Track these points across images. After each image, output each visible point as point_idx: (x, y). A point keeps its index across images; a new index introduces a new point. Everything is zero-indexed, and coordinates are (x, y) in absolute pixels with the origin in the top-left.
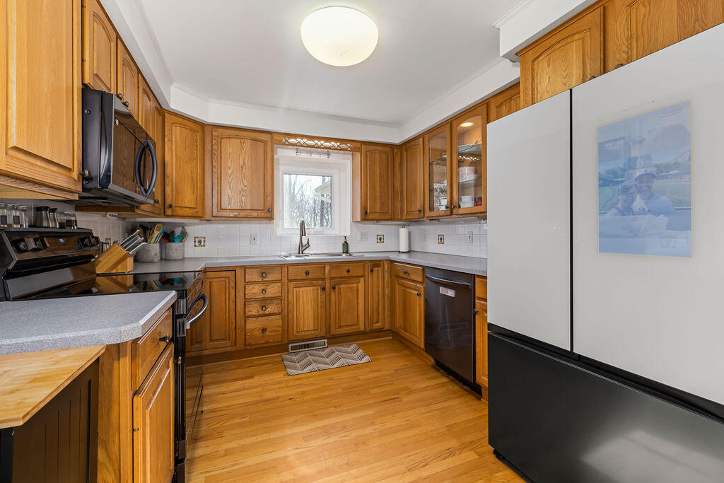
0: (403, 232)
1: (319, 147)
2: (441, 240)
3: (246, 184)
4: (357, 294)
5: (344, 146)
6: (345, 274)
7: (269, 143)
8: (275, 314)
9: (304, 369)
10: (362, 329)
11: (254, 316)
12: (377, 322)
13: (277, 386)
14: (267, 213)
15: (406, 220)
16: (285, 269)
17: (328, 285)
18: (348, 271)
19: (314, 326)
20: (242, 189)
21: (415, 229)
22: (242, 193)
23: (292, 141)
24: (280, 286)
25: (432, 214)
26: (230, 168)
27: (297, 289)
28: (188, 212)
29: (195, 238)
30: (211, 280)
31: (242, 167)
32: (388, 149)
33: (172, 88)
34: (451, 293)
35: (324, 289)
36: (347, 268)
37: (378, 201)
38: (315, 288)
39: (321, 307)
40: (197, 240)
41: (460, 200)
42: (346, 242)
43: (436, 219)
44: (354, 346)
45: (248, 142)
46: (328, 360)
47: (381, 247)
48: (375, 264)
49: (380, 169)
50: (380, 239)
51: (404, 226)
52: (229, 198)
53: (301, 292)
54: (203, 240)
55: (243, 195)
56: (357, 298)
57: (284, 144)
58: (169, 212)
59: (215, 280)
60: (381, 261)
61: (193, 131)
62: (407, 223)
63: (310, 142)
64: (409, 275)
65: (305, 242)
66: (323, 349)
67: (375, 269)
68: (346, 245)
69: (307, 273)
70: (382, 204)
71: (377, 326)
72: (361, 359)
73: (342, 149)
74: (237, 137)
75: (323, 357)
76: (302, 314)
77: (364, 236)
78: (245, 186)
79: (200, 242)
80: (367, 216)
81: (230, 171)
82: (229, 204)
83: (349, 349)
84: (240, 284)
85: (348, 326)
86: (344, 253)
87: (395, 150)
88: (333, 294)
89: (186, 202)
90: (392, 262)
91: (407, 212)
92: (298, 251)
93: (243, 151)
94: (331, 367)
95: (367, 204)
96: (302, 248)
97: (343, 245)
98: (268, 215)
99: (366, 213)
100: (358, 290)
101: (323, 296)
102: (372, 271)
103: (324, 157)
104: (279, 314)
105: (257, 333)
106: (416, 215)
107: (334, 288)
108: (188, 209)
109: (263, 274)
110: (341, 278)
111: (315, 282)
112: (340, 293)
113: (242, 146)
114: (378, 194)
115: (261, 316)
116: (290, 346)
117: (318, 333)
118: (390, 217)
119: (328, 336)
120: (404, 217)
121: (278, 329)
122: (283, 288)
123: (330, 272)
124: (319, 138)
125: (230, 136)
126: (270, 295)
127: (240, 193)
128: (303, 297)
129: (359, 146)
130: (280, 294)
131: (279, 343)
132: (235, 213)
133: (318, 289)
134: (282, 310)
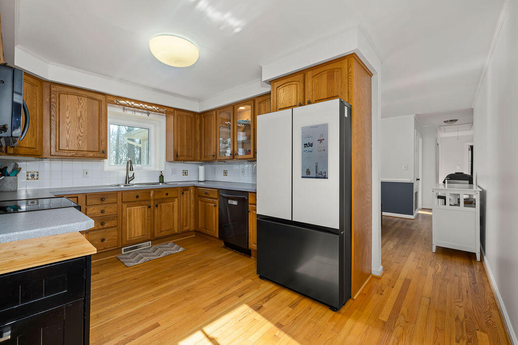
0: (202, 168)
1: (144, 109)
2: (225, 173)
3: (82, 131)
4: (173, 209)
5: (161, 110)
6: (165, 196)
7: (104, 101)
8: (112, 227)
9: (138, 261)
10: (176, 231)
11: (94, 230)
12: (186, 226)
13: (121, 274)
14: (101, 154)
15: (203, 161)
16: (119, 195)
17: (152, 204)
18: (167, 194)
19: (142, 233)
20: (79, 135)
21: (209, 166)
22: (79, 138)
23: (123, 102)
24: (116, 206)
25: (221, 158)
26: (68, 118)
27: (130, 208)
28: (28, 151)
29: (27, 172)
31: (79, 118)
32: (192, 115)
34: (235, 203)
35: (149, 207)
36: (166, 192)
37: (185, 148)
38: (143, 206)
39: (148, 219)
40: (30, 174)
42: (161, 175)
43: (224, 161)
44: (170, 243)
45: (85, 100)
46: (154, 254)
47: (185, 178)
48: (185, 189)
49: (187, 127)
50: (185, 173)
51: (202, 165)
52: (67, 141)
53: (132, 210)
54: (36, 174)
55: (80, 140)
56: (173, 212)
57: (116, 104)
58: (11, 151)
60: (189, 187)
61: (33, 85)
62: (203, 163)
63: (137, 105)
64: (208, 194)
66: (149, 249)
67: (185, 192)
68: (162, 177)
69: (137, 197)
70: (188, 150)
71: (186, 229)
73: (160, 112)
75: (150, 253)
76: (133, 227)
77: (174, 172)
78: (82, 133)
79: (33, 176)
81: (68, 121)
82: (67, 146)
85: (167, 231)
86: (160, 182)
87: (197, 116)
88: (156, 210)
89: (27, 142)
90: (196, 187)
91: (204, 156)
93: (80, 106)
94: (158, 257)
95: (178, 150)
97: (160, 177)
98: (103, 155)
99: (177, 156)
100: (173, 207)
101: (149, 212)
102: (183, 193)
103: (146, 115)
104: (115, 227)
106: (211, 158)
107: (157, 206)
108: (27, 149)
109: (102, 200)
110: (162, 199)
111: (143, 203)
112: (161, 209)
113: (79, 102)
114: (185, 143)
115: (99, 229)
116: (123, 249)
117: (144, 238)
118: (193, 159)
119: (153, 239)
120: (203, 159)
121: (114, 238)
122: (118, 208)
123: (154, 195)
124: (144, 103)
125: (67, 94)
126: (108, 214)
127: (78, 137)
128: (134, 213)
129: (172, 110)
130: (116, 213)
131: (115, 248)
132: (73, 153)
133: (145, 207)
134: (118, 224)
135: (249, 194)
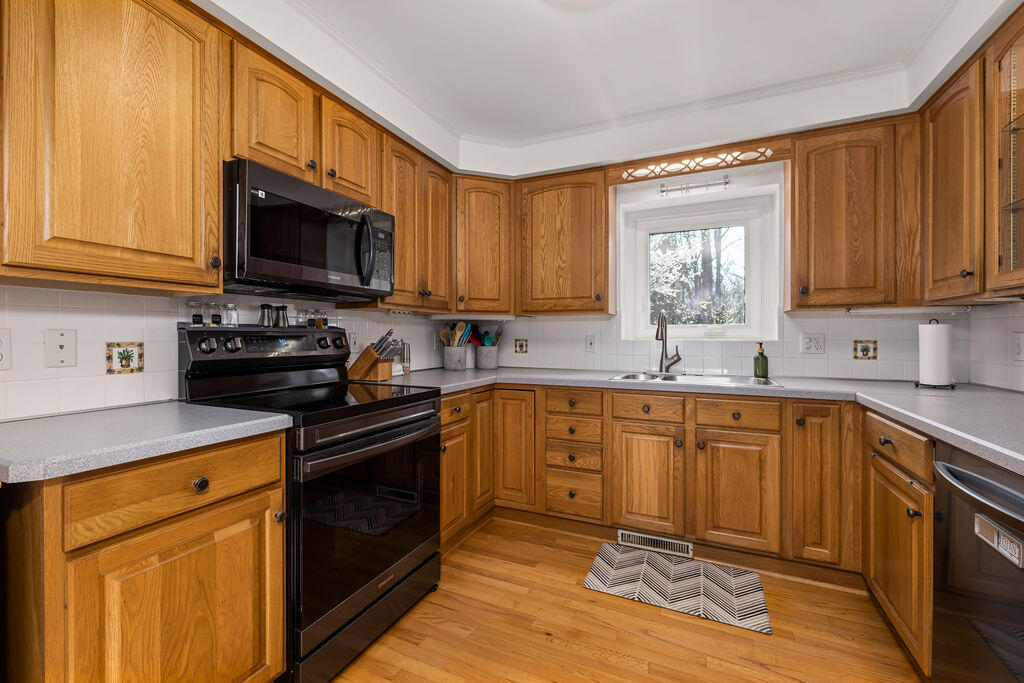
1: (693, 172)
3: (564, 259)
4: (761, 468)
6: (730, 421)
8: (592, 471)
9: (615, 585)
10: (774, 547)
11: (560, 467)
13: (552, 598)
14: (596, 303)
15: (934, 303)
16: (607, 397)
17: (690, 440)
18: (736, 416)
19: (660, 508)
20: (559, 267)
22: (559, 272)
23: (641, 172)
24: (600, 425)
26: (543, 237)
27: (629, 436)
28: (488, 306)
29: (516, 340)
30: (505, 401)
31: (559, 233)
33: (461, 142)
35: (680, 444)
36: (734, 408)
37: (843, 260)
38: (662, 439)
39: (675, 478)
40: (518, 343)
42: (761, 354)
44: (752, 577)
45: (568, 192)
46: (670, 587)
49: (849, 184)
50: (866, 350)
51: (933, 319)
52: (543, 282)
53: (635, 442)
54: (525, 343)
55: (561, 276)
56: (761, 478)
57: (626, 181)
58: (461, 307)
59: (509, 401)
60: (834, 402)
61: (495, 194)
63: (675, 167)
64: (895, 450)
65: (671, 352)
66: (681, 560)
67: (810, 420)
68: (762, 360)
69: (646, 409)
70: (859, 267)
71: (813, 552)
72: (743, 617)
73: (744, 163)
74: (551, 187)
75: (668, 577)
76: (636, 483)
77: (816, 343)
78: (563, 262)
79: (521, 346)
81: (543, 242)
82: (543, 291)
83: (734, 582)
84: (542, 414)
85: (737, 531)
88: (701, 458)
89: (485, 291)
90: (863, 408)
91: (935, 282)
93: (561, 208)
94: (666, 604)
95: (808, 272)
96: (669, 363)
97: (756, 359)
98: (598, 305)
99: (807, 290)
100: (761, 461)
101: (679, 458)
102: (801, 423)
104: (598, 472)
105: (564, 496)
106: (959, 288)
107: (701, 446)
108: (487, 302)
109: (572, 404)
110: (724, 427)
111: (661, 428)
112: (715, 459)
113: (559, 200)
114: (842, 244)
115: (570, 468)
116: (620, 532)
117: (668, 526)
118: (880, 297)
119: (692, 537)
120: (927, 296)
121: (596, 498)
122: (605, 430)
123: (695, 411)
124: (691, 154)
125: (542, 190)
126: (582, 438)
127: (557, 272)
128: (639, 452)
129: (787, 144)
130: (598, 439)
131: (599, 523)
132: (550, 304)
133: (668, 442)
134: (602, 467)
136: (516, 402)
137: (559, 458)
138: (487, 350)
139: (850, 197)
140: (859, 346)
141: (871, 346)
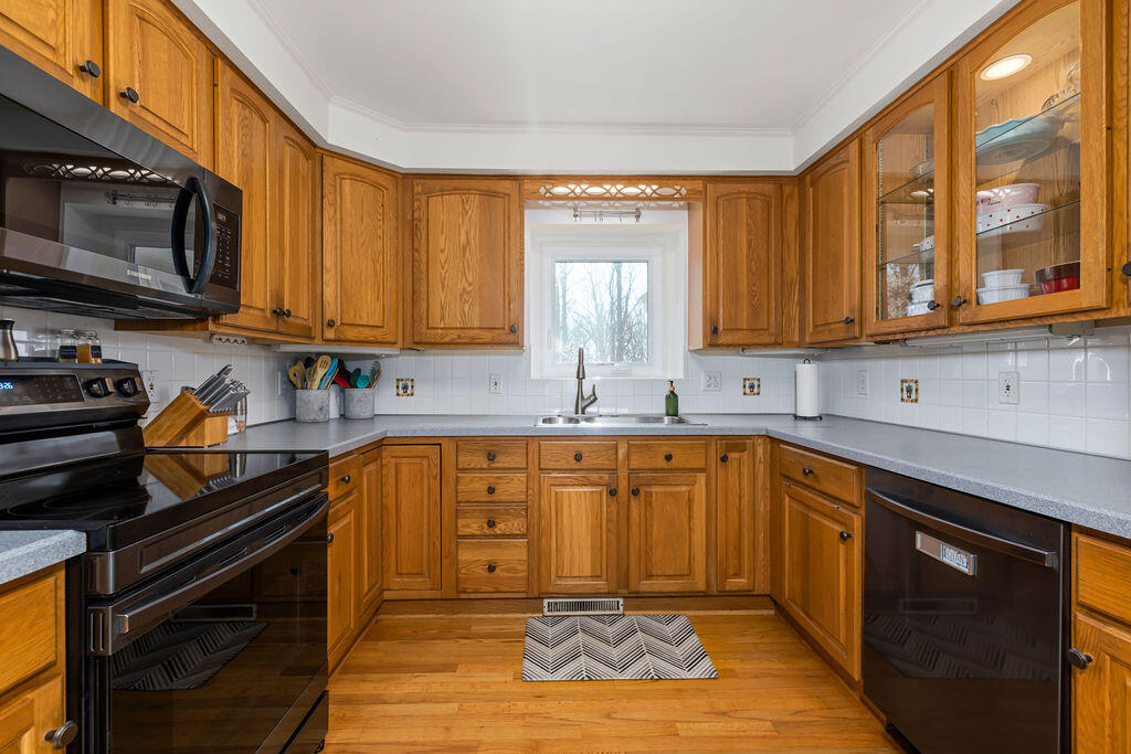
0: (807, 372)
1: (613, 197)
2: (910, 391)
3: (470, 280)
4: (690, 509)
5: (667, 191)
6: (662, 463)
7: (514, 196)
8: (515, 536)
9: (557, 668)
10: (701, 586)
11: (473, 536)
12: (738, 575)
14: (508, 336)
15: (812, 346)
16: (533, 447)
17: (623, 486)
18: (668, 458)
19: (593, 568)
20: (464, 290)
21: (841, 367)
22: (464, 296)
23: (560, 190)
24: (524, 480)
25: (885, 327)
26: (442, 251)
27: (559, 490)
28: (367, 334)
29: (398, 380)
30: (398, 460)
31: (464, 249)
32: (768, 188)
33: (330, 106)
34: (958, 560)
35: (613, 493)
36: (666, 450)
37: (744, 303)
38: (595, 489)
39: (608, 530)
40: (401, 384)
41: (980, 283)
42: (672, 392)
43: (896, 340)
44: (681, 622)
45: (475, 200)
47: (752, 404)
48: (730, 446)
49: (749, 232)
50: (752, 387)
51: (807, 359)
52: (442, 307)
53: (565, 496)
54: (409, 384)
55: (466, 301)
56: (690, 518)
57: (544, 198)
58: (330, 334)
59: (405, 460)
60: (749, 437)
61: (377, 186)
62: (815, 352)
63: (596, 190)
64: (816, 478)
65: (587, 392)
66: (614, 619)
67: (733, 456)
68: (672, 398)
69: (578, 458)
70: (755, 311)
71: (735, 584)
72: (690, 667)
73: (662, 198)
74: (454, 191)
75: (608, 643)
76: (567, 543)
77: (714, 381)
78: (470, 284)
79: (405, 388)
80: (716, 337)
81: (443, 257)
82: (442, 318)
83: (669, 630)
84: (450, 471)
85: (668, 577)
86: (668, 415)
87: (787, 190)
88: (634, 504)
89: (364, 315)
90: (774, 441)
91: (815, 326)
92: (573, 410)
93: (466, 218)
95: (718, 312)
96: (584, 403)
97: (668, 398)
98: (512, 338)
99: (715, 331)
100: (690, 501)
101: (613, 508)
102: (724, 459)
103: (630, 221)
104: (523, 536)
105: (481, 571)
106: (840, 332)
107: (635, 493)
108: (368, 329)
109: (491, 457)
110: (655, 470)
111: (594, 476)
112: (648, 504)
113: (464, 208)
114: (744, 288)
115: (488, 536)
116: (546, 602)
117: (601, 584)
118: (772, 339)
119: (625, 591)
120: (807, 339)
121: (520, 567)
122: (531, 485)
123: (628, 456)
124: (613, 179)
125: (443, 192)
126: (504, 498)
127: (461, 296)
128: (570, 506)
129: (699, 185)
130: (523, 497)
131: (524, 595)
132: (452, 335)
133: (601, 492)
134: (527, 529)
135: (1075, 535)
136: (415, 460)
137: (473, 525)
138: (359, 394)
139: (749, 245)
140: (747, 383)
141: (756, 383)
